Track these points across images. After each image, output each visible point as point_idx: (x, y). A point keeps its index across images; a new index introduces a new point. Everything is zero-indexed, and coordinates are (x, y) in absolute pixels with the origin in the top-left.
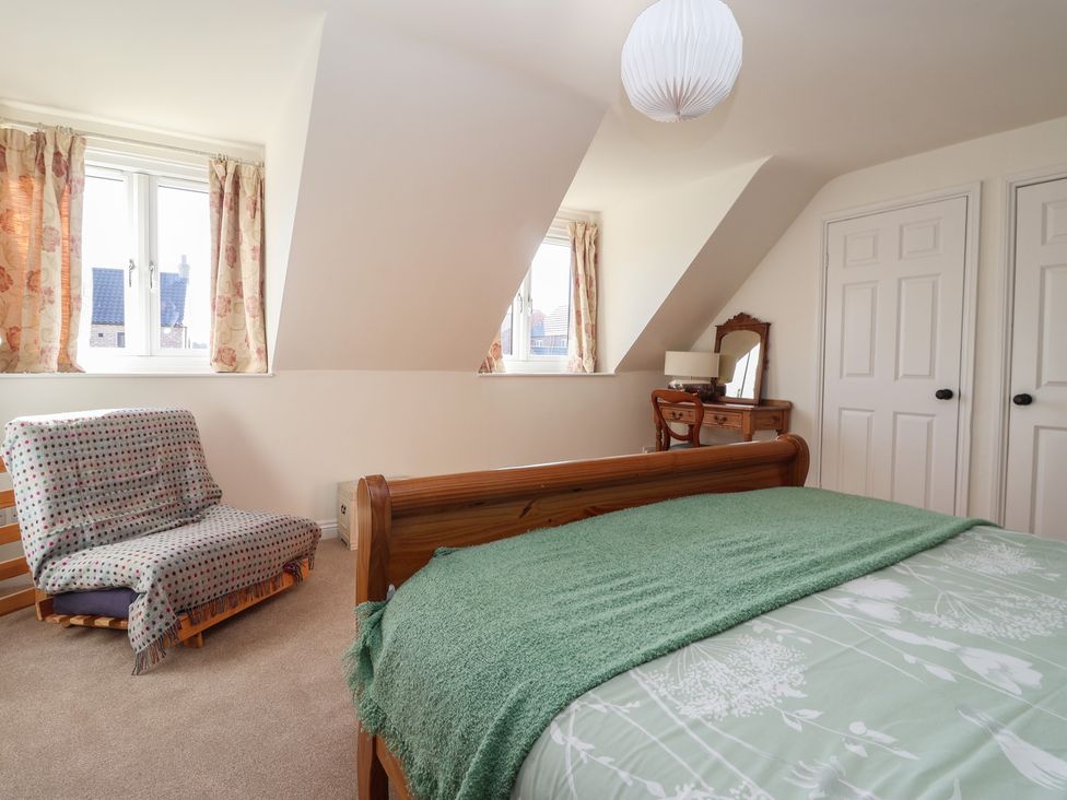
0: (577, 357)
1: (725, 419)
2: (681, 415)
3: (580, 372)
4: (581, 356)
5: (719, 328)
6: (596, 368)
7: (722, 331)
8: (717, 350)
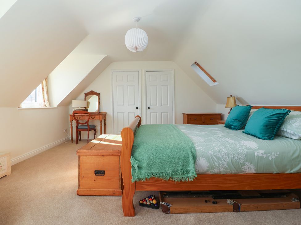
0: (43, 102)
1: (94, 117)
2: (80, 118)
3: (45, 107)
4: (44, 102)
5: (85, 94)
6: (50, 105)
7: (86, 95)
8: (85, 100)
